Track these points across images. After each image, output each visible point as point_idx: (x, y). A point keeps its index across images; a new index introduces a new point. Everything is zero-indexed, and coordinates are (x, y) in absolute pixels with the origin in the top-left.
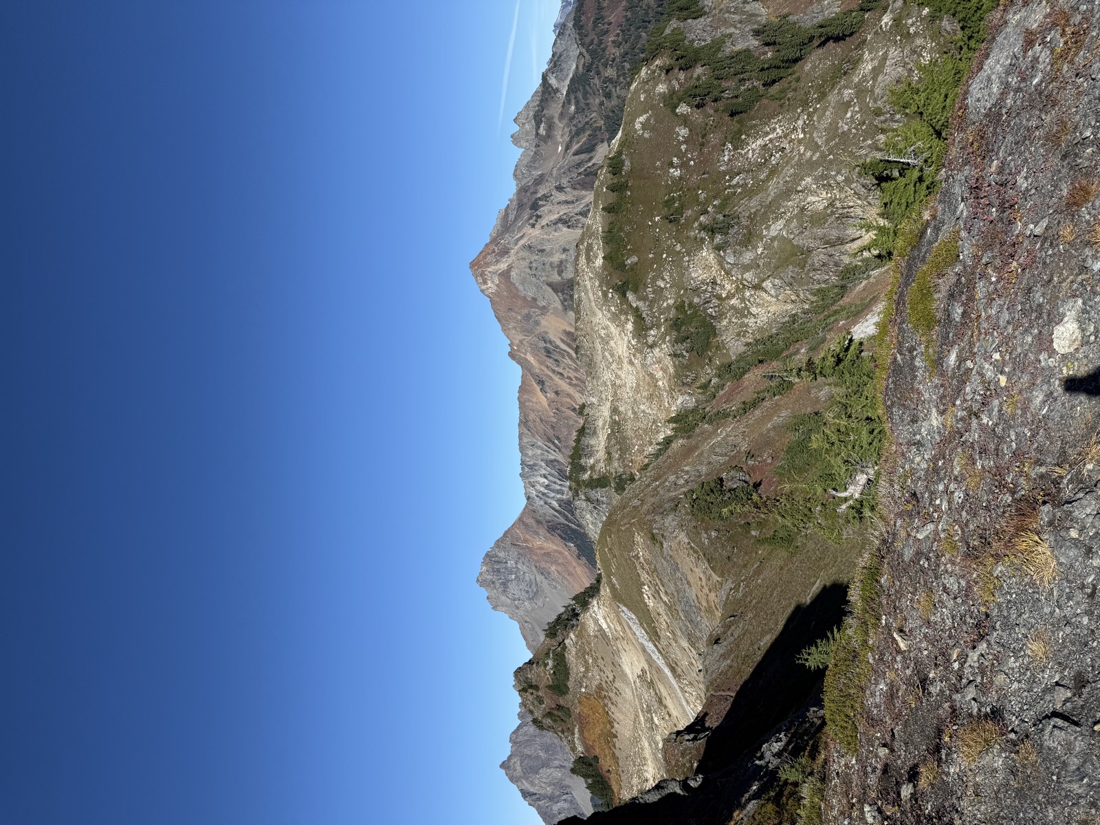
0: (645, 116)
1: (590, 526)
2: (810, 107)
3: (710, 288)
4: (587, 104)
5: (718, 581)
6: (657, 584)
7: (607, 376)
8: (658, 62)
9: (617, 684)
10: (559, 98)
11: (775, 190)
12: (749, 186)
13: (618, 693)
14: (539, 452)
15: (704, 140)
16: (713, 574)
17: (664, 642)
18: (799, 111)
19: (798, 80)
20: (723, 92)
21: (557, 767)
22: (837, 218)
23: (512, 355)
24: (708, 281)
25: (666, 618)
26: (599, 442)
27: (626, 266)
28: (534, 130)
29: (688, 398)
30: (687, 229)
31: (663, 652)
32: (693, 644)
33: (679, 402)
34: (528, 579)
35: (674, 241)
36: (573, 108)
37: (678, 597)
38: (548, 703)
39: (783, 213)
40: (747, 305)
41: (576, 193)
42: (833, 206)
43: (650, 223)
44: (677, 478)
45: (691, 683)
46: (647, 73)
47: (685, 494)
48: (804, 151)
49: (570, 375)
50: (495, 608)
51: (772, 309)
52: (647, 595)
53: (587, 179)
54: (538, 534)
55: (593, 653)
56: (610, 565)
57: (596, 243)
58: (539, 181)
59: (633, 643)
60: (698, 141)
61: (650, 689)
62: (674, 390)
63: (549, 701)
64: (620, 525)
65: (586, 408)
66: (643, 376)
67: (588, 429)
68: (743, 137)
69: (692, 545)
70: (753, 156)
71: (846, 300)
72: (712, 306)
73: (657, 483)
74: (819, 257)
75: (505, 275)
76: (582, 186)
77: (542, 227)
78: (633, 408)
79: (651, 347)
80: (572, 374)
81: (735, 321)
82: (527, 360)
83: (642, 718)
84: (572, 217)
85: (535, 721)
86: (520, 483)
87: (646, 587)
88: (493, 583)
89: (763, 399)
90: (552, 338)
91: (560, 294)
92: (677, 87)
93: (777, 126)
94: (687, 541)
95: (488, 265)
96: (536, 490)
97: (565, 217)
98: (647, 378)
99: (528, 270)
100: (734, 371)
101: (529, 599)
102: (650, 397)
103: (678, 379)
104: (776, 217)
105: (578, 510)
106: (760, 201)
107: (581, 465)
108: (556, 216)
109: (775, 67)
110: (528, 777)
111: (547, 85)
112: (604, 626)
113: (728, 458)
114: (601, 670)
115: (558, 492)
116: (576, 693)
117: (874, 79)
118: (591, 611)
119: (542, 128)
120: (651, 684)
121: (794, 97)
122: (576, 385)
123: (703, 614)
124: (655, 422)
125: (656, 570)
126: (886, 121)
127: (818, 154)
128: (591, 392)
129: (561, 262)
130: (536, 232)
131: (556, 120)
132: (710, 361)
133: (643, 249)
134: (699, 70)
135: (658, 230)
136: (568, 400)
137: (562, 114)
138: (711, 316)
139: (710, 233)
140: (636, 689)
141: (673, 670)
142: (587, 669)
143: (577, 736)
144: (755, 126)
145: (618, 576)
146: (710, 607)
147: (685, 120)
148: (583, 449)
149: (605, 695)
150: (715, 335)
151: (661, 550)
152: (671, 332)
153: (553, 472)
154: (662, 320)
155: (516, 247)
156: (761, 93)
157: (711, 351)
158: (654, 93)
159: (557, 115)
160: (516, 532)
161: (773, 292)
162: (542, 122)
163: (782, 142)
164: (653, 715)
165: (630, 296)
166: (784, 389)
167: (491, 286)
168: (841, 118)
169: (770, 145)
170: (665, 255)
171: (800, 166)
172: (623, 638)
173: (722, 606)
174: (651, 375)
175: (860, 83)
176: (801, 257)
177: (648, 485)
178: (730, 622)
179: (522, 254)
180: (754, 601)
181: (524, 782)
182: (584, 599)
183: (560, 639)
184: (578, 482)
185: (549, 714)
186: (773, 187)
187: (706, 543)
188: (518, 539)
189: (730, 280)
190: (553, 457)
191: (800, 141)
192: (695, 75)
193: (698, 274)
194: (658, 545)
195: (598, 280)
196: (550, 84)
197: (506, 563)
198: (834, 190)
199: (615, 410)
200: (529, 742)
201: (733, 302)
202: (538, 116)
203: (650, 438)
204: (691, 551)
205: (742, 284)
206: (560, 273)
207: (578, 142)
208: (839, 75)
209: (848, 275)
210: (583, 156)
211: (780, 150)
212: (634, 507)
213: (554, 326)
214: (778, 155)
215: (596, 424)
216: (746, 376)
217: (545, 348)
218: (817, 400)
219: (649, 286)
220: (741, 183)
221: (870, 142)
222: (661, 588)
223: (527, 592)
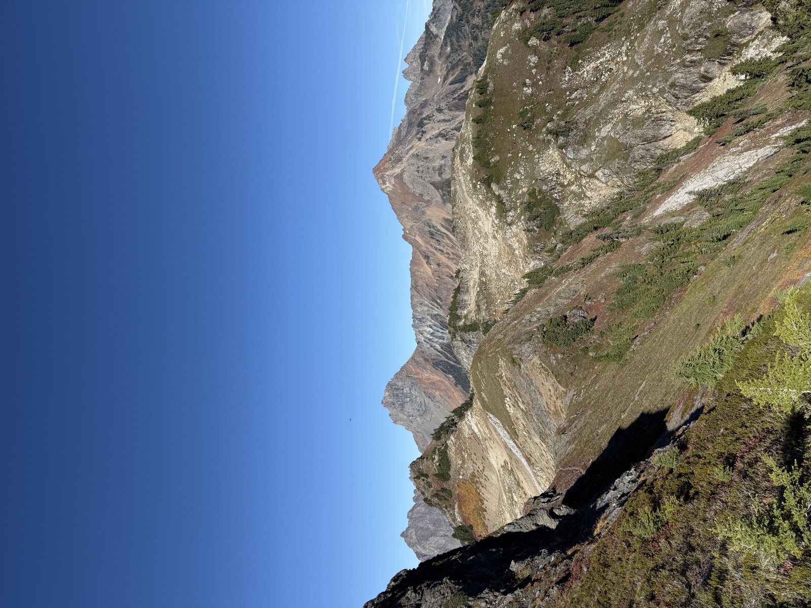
0: (504, 48)
1: (465, 360)
2: (632, 36)
3: (555, 178)
4: (460, 46)
5: (563, 391)
6: (516, 396)
7: (476, 248)
8: (514, 6)
9: (486, 473)
10: (438, 42)
11: (605, 101)
12: (585, 99)
13: (487, 479)
14: (426, 308)
15: (550, 65)
16: (560, 386)
17: (521, 439)
18: (623, 39)
19: (622, 15)
20: (564, 27)
21: (442, 536)
22: (652, 121)
23: (405, 237)
24: (554, 172)
25: (523, 421)
26: (471, 298)
27: (490, 163)
28: (420, 67)
29: (538, 263)
30: (537, 133)
31: (521, 447)
32: (543, 440)
33: (531, 266)
34: (419, 401)
35: (527, 143)
36: (449, 49)
37: (532, 405)
38: (435, 486)
39: (611, 118)
40: (583, 190)
41: (452, 113)
42: (650, 112)
43: (509, 130)
44: (532, 316)
45: (542, 469)
46: (505, 15)
47: (537, 328)
48: (627, 70)
49: (448, 251)
50: (395, 422)
51: (603, 192)
52: (508, 404)
53: (459, 104)
54: (426, 369)
55: (468, 450)
56: (481, 383)
57: (468, 147)
58: (424, 105)
59: (498, 442)
60: (545, 66)
61: (511, 475)
62: (527, 257)
63: (436, 485)
64: (487, 354)
65: (461, 273)
66: (504, 247)
67: (462, 288)
68: (580, 61)
69: (543, 365)
70: (587, 76)
71: (661, 179)
72: (556, 191)
73: (516, 322)
74: (638, 152)
75: (399, 177)
76: (457, 108)
77: (427, 140)
78: (496, 271)
79: (510, 225)
80: (450, 251)
81: (574, 202)
82: (416, 240)
83: (505, 497)
84: (449, 131)
85: (426, 500)
86: (412, 332)
87: (508, 399)
88: (394, 404)
89: (597, 256)
90: (434, 223)
91: (440, 191)
92: (529, 24)
93: (606, 52)
94: (539, 362)
95: (386, 170)
96: (424, 337)
97: (443, 132)
98: (507, 248)
99: (416, 173)
100: (574, 237)
101: (420, 415)
102: (509, 263)
103: (530, 249)
104: (606, 122)
105: (455, 349)
106: (593, 110)
107: (457, 315)
108: (437, 132)
109: (604, 6)
110: (421, 543)
111: (429, 32)
112: (476, 430)
113: (570, 301)
114: (474, 462)
115: (440, 338)
116: (456, 479)
117: (683, 11)
118: (466, 419)
119: (425, 65)
120: (511, 472)
121: (619, 29)
122: (453, 259)
123: (551, 416)
124: (512, 281)
125: (515, 385)
126: (691, 43)
127: (638, 72)
128: (464, 261)
129: (441, 166)
130: (422, 144)
131: (436, 59)
132: (555, 234)
133: (503, 150)
134: (545, 11)
135: (515, 135)
136: (447, 270)
137: (440, 54)
138: (556, 200)
139: (555, 136)
140: (500, 475)
141: (528, 460)
142: (464, 462)
143: (456, 510)
144: (589, 52)
145: (486, 391)
146: (557, 411)
147: (535, 50)
148: (459, 303)
149: (477, 481)
150: (559, 214)
151: (519, 370)
152: (525, 213)
153: (436, 323)
154: (518, 204)
155: (407, 156)
156: (594, 26)
157: (556, 226)
158: (511, 30)
159: (437, 55)
160: (409, 367)
161: (603, 180)
162: (425, 60)
163: (610, 64)
164: (513, 494)
165: (494, 187)
166: (614, 247)
167: (389, 186)
168: (656, 44)
169: (601, 67)
170: (520, 154)
171: (624, 82)
172: (490, 439)
173: (567, 408)
174: (510, 246)
175: (671, 14)
176: (625, 152)
177: (509, 324)
178: (574, 418)
179: (412, 161)
180: (592, 402)
181: (418, 546)
182: (460, 412)
183: (443, 440)
184: (455, 328)
185: (436, 495)
186: (603, 100)
187: (554, 363)
188: (411, 372)
189: (570, 171)
190: (436, 313)
191: (624, 63)
192: (543, 15)
193: (545, 168)
194: (517, 366)
195: (470, 175)
196: (431, 32)
197: (403, 389)
198: (650, 99)
199: (482, 274)
200: (421, 518)
201: (573, 188)
202: (422, 56)
203: (509, 293)
204: (543, 370)
205: (579, 174)
206: (440, 174)
207: (453, 75)
208: (655, 10)
209: (663, 160)
210: (457, 85)
211: (608, 71)
212: (498, 340)
213: (436, 214)
214: (606, 75)
215: (469, 284)
216: (584, 240)
217: (429, 231)
218: (640, 254)
219: (509, 178)
220: (578, 97)
221: (678, 61)
222: (519, 399)
223: (419, 410)
